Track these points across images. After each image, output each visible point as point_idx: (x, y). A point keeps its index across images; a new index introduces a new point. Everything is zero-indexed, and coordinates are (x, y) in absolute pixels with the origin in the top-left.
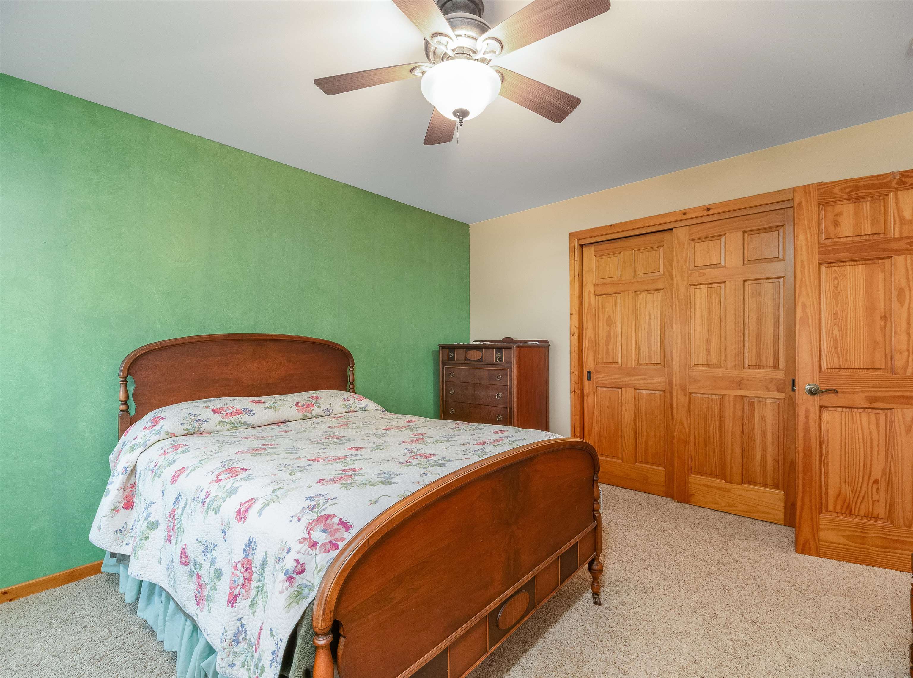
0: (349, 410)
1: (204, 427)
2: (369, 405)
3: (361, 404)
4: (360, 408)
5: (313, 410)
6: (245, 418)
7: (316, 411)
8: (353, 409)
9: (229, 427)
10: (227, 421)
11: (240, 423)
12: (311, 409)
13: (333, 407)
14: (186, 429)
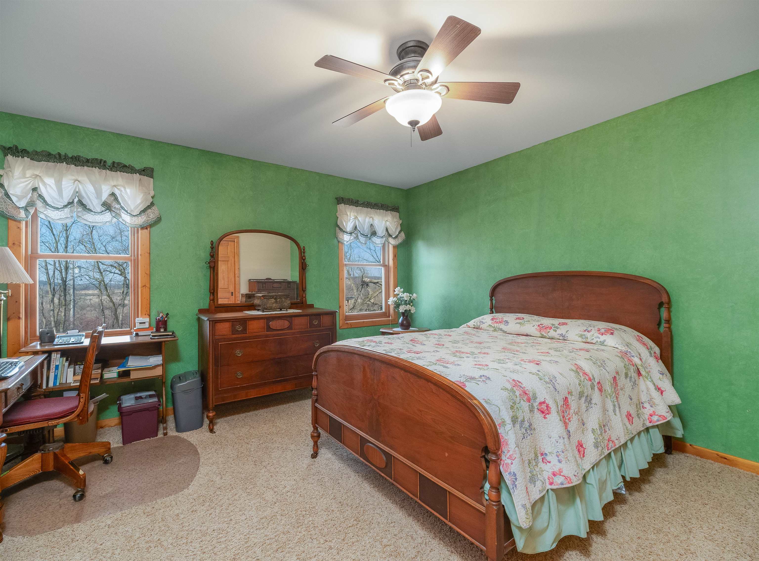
0: (584, 340)
1: (481, 326)
2: (607, 341)
3: (599, 338)
4: (597, 342)
5: (549, 332)
6: (502, 326)
7: (552, 333)
8: (589, 340)
9: (492, 329)
10: (493, 325)
11: (499, 329)
12: (548, 331)
13: (568, 334)
14: (474, 325)
